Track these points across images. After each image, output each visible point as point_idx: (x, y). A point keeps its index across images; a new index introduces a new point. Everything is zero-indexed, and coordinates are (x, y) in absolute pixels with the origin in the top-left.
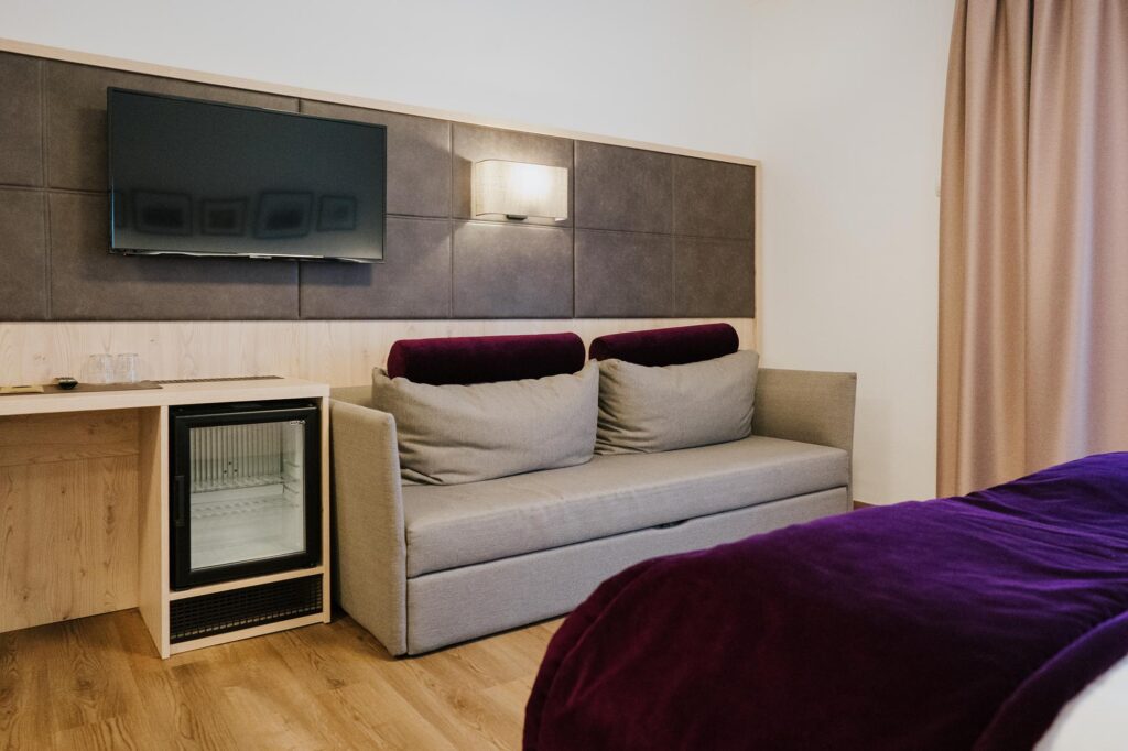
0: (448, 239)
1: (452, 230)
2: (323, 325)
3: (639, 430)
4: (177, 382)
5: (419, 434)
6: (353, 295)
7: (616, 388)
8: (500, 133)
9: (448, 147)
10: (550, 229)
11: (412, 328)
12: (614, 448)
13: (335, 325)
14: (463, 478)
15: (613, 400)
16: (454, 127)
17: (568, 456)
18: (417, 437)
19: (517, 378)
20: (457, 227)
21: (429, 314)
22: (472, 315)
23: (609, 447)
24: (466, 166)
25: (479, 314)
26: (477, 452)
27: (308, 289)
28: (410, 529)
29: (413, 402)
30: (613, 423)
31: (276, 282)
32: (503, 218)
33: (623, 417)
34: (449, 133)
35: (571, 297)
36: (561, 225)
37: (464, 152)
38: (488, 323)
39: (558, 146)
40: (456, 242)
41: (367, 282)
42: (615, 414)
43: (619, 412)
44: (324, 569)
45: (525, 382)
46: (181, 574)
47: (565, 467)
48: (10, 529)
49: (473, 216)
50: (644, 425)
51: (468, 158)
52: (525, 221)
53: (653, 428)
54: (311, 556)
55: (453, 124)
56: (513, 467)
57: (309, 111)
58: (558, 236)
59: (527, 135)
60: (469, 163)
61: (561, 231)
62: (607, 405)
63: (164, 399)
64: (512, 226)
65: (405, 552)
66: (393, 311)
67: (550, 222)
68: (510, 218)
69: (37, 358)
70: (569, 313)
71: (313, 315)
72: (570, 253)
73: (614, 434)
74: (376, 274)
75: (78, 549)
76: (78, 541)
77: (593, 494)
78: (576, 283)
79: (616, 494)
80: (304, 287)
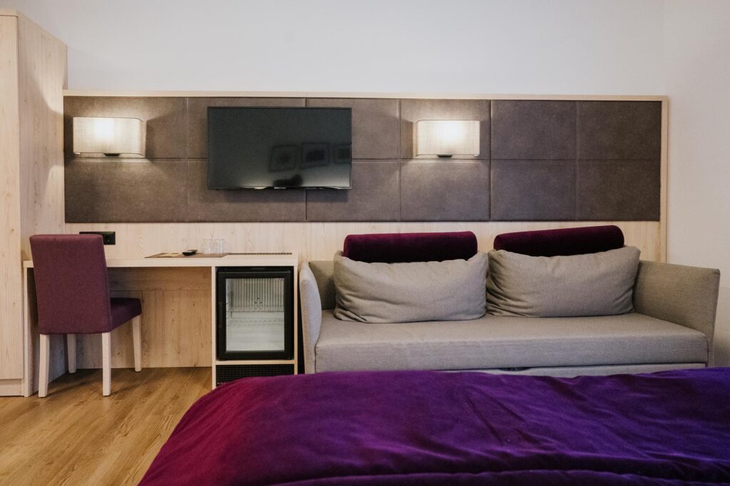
0: (398, 173)
1: (400, 166)
2: (320, 225)
3: (518, 300)
4: (243, 254)
5: (354, 291)
6: (337, 207)
7: (502, 270)
8: (433, 102)
9: (397, 115)
10: (472, 162)
11: (374, 227)
12: (502, 311)
13: (327, 225)
14: (379, 320)
15: (501, 279)
16: (401, 102)
17: (456, 313)
18: (353, 293)
19: (426, 260)
20: (403, 164)
21: (384, 218)
22: (413, 219)
23: (498, 310)
24: (410, 126)
25: (419, 218)
26: (388, 305)
27: (311, 205)
28: (317, 346)
29: (349, 271)
30: (502, 295)
31: (293, 201)
32: (436, 157)
33: (508, 291)
34: (397, 106)
35: (487, 207)
36: (478, 159)
37: (407, 117)
38: (425, 224)
39: (477, 106)
40: (403, 174)
41: (345, 200)
42: (503, 288)
43: (505, 287)
44: (295, 362)
45: (430, 263)
46: (222, 353)
47: (455, 320)
48: (173, 320)
49: (414, 157)
50: (523, 297)
51: (410, 120)
52: (452, 157)
53: (529, 300)
54: (288, 353)
55: (400, 100)
56: (413, 316)
57: (312, 104)
58: (477, 166)
59: (453, 101)
60: (412, 123)
61: (479, 162)
62: (498, 282)
63: (214, 263)
64: (441, 162)
65: (314, 358)
66: (361, 216)
67: (471, 157)
68: (441, 157)
69: (183, 240)
70: (487, 218)
71: (314, 219)
72: (487, 177)
73: (502, 301)
74: (350, 195)
75: (200, 334)
76: (200, 329)
77: (447, 340)
78: (492, 198)
79: (466, 343)
80: (309, 203)
